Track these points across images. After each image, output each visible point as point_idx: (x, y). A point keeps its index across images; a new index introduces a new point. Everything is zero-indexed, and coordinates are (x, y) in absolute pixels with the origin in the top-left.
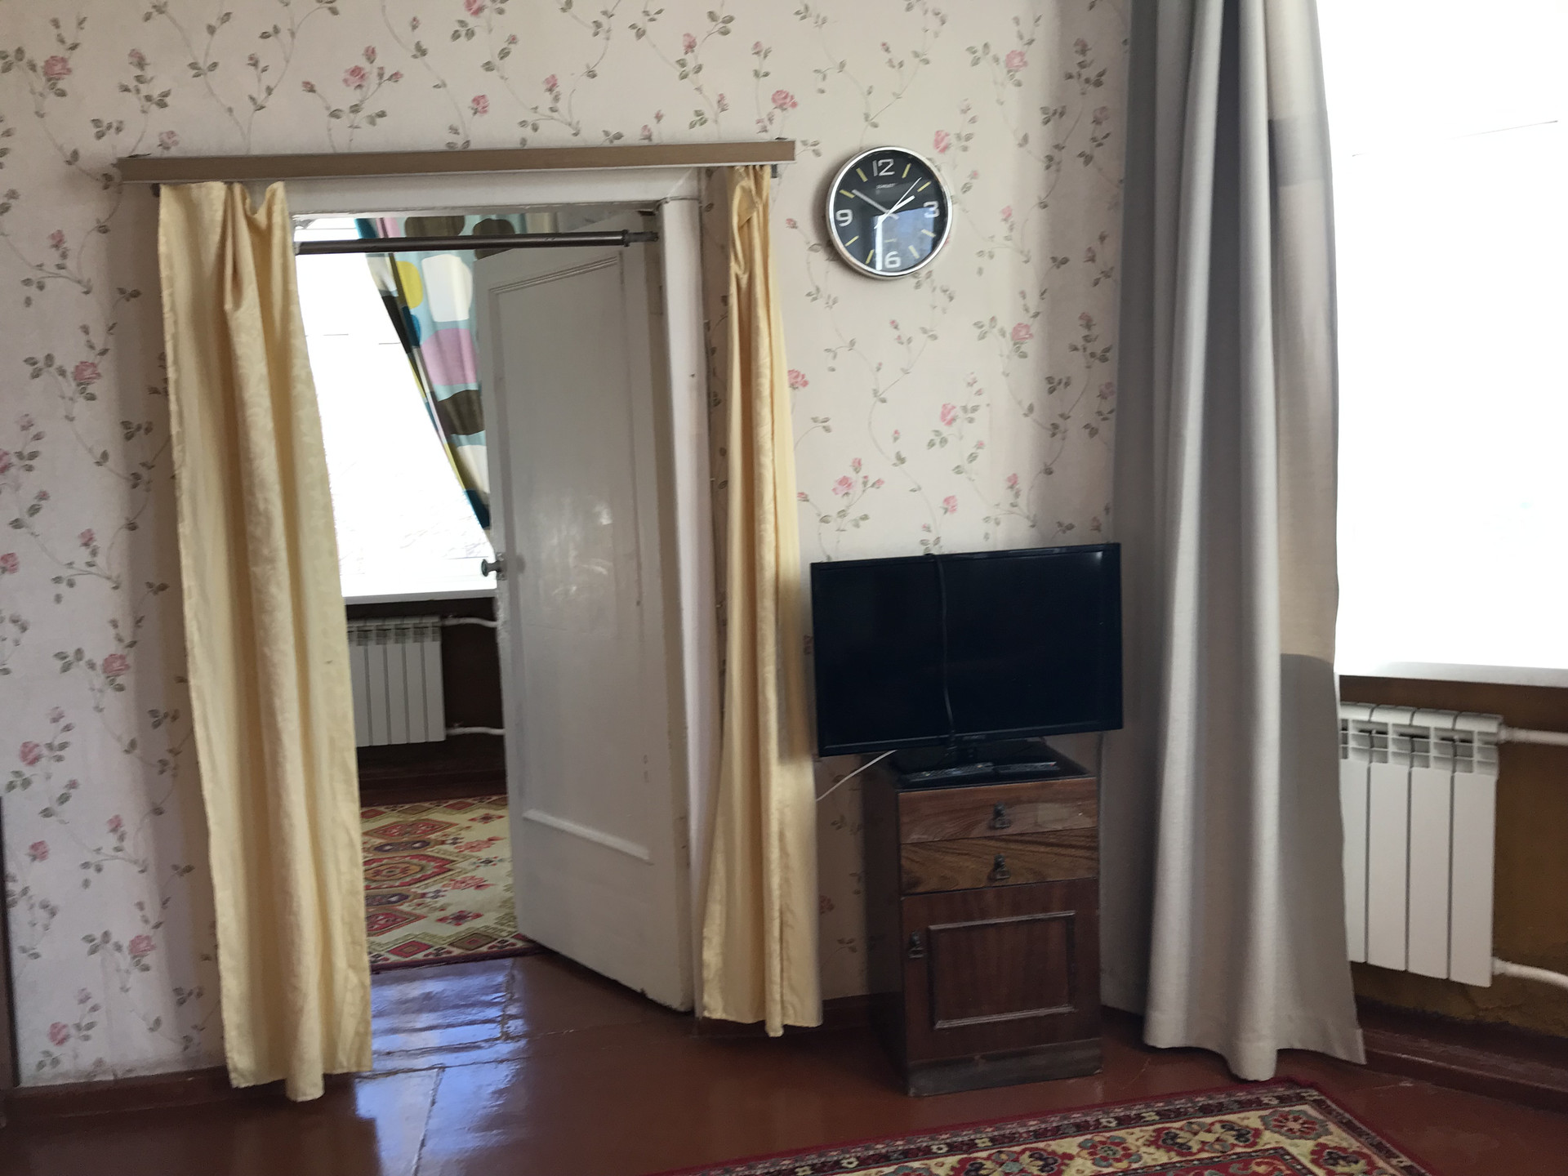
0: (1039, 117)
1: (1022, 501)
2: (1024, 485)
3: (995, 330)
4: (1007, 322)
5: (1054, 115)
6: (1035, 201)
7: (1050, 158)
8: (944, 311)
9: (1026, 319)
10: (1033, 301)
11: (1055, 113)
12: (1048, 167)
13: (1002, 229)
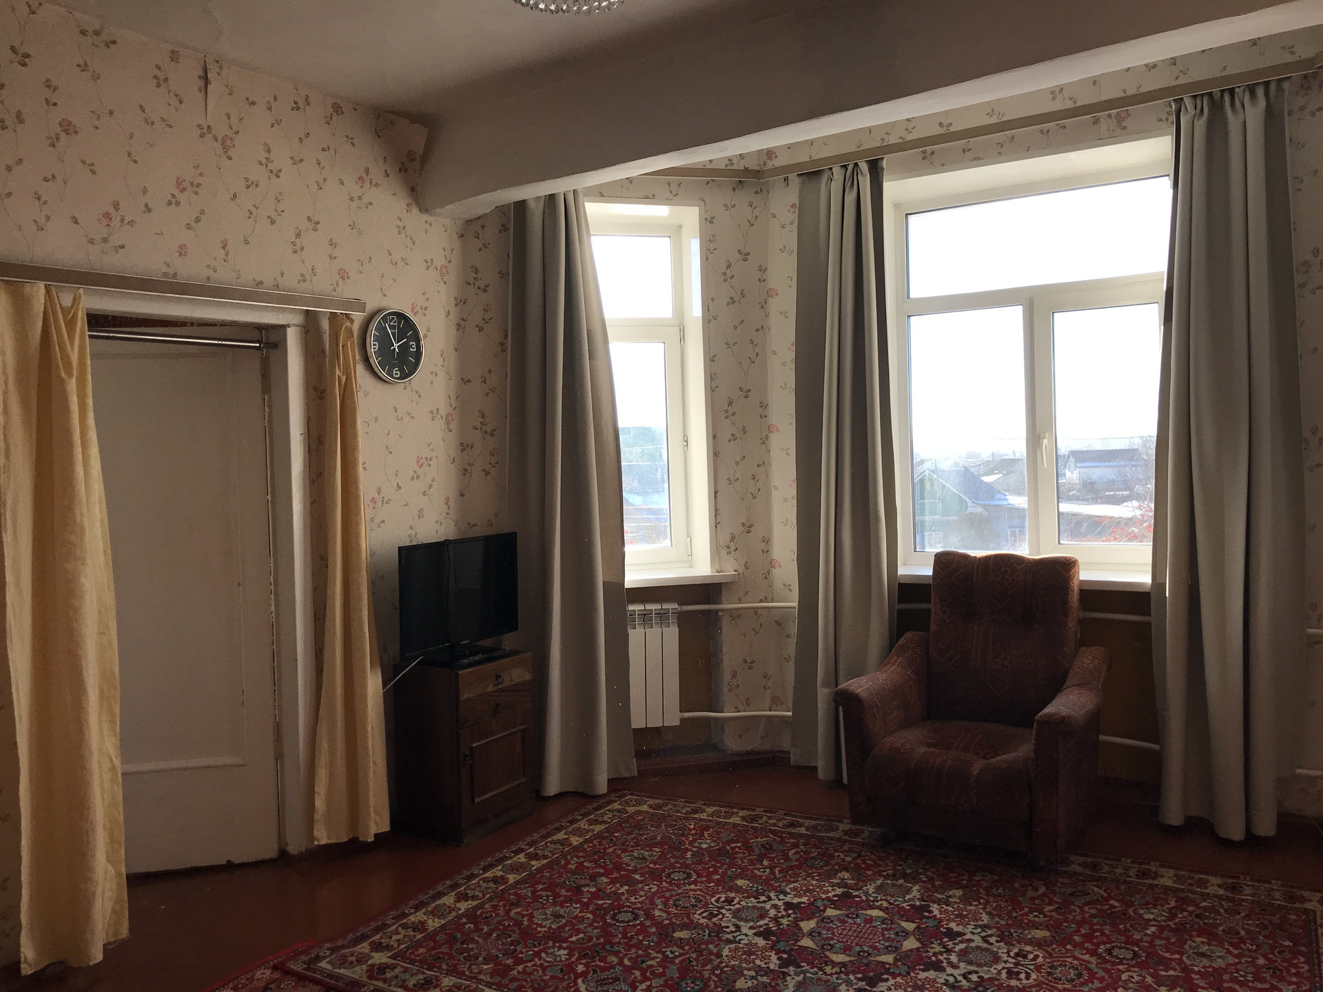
0: (453, 302)
1: (451, 511)
2: (452, 503)
3: (439, 416)
4: (443, 412)
5: (461, 302)
6: (453, 347)
7: (459, 325)
8: (417, 403)
9: (451, 411)
10: (453, 401)
11: (461, 301)
12: (458, 330)
13: (440, 361)
